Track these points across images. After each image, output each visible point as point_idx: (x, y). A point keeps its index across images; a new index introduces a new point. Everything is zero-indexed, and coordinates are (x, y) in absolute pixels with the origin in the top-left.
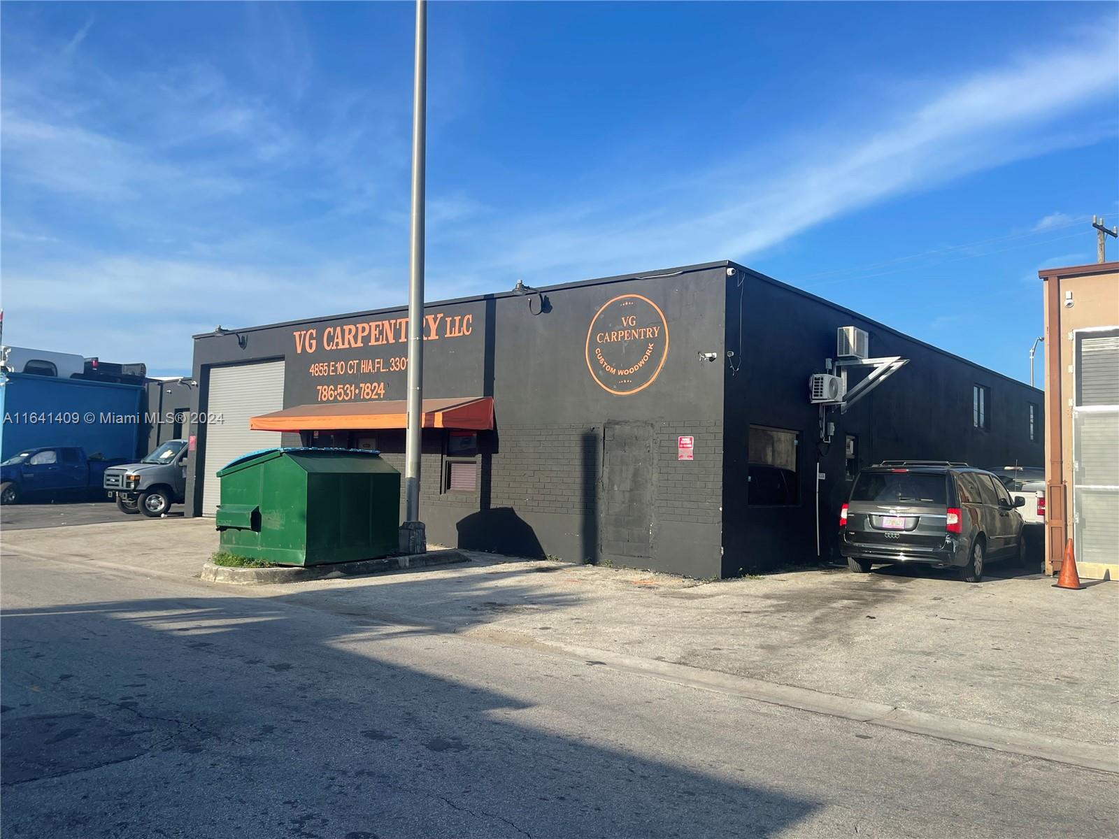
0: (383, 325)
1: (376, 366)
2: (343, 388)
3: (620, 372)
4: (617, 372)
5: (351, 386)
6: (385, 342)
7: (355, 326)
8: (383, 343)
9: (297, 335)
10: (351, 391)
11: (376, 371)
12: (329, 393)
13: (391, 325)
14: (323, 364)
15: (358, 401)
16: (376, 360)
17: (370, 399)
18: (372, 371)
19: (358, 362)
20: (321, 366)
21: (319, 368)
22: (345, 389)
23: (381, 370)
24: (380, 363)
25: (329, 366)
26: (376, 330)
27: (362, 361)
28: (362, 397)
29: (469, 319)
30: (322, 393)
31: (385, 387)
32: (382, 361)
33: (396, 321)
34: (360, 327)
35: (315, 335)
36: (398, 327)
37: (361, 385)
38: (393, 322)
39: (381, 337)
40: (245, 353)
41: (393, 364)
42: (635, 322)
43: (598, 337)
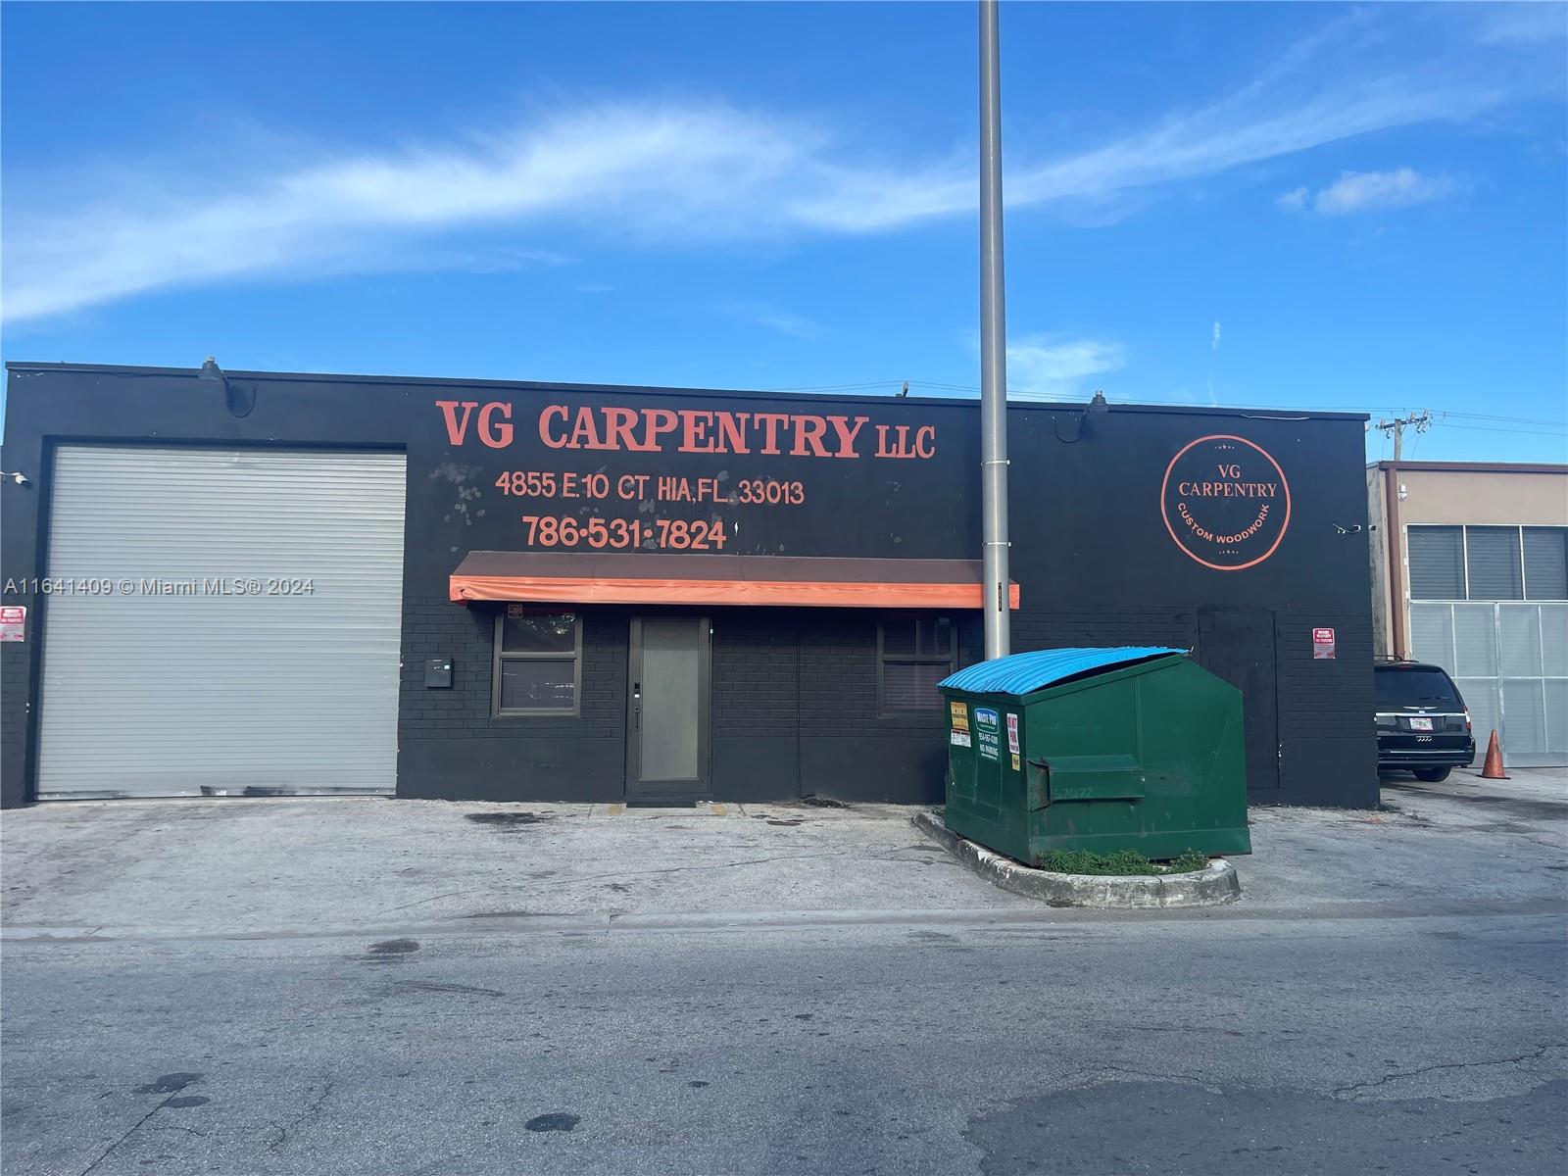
0: (716, 420)
1: (701, 490)
2: (606, 526)
3: (1219, 539)
5: (630, 522)
6: (722, 449)
7: (638, 412)
8: (717, 450)
9: (448, 408)
10: (631, 533)
11: (700, 499)
12: (563, 532)
13: (737, 422)
14: (538, 474)
15: (649, 551)
16: (701, 481)
17: (688, 550)
18: (689, 499)
19: (648, 478)
20: (533, 478)
21: (526, 482)
22: (612, 527)
23: (716, 500)
24: (710, 486)
25: (559, 480)
26: (697, 425)
27: (661, 478)
28: (663, 545)
29: (928, 433)
30: (538, 531)
31: (727, 530)
32: (716, 481)
33: (752, 417)
34: (651, 415)
35: (508, 415)
36: (756, 427)
37: (659, 523)
38: (743, 417)
39: (712, 439)
40: (244, 425)
41: (747, 491)
42: (1238, 473)
43: (1182, 486)
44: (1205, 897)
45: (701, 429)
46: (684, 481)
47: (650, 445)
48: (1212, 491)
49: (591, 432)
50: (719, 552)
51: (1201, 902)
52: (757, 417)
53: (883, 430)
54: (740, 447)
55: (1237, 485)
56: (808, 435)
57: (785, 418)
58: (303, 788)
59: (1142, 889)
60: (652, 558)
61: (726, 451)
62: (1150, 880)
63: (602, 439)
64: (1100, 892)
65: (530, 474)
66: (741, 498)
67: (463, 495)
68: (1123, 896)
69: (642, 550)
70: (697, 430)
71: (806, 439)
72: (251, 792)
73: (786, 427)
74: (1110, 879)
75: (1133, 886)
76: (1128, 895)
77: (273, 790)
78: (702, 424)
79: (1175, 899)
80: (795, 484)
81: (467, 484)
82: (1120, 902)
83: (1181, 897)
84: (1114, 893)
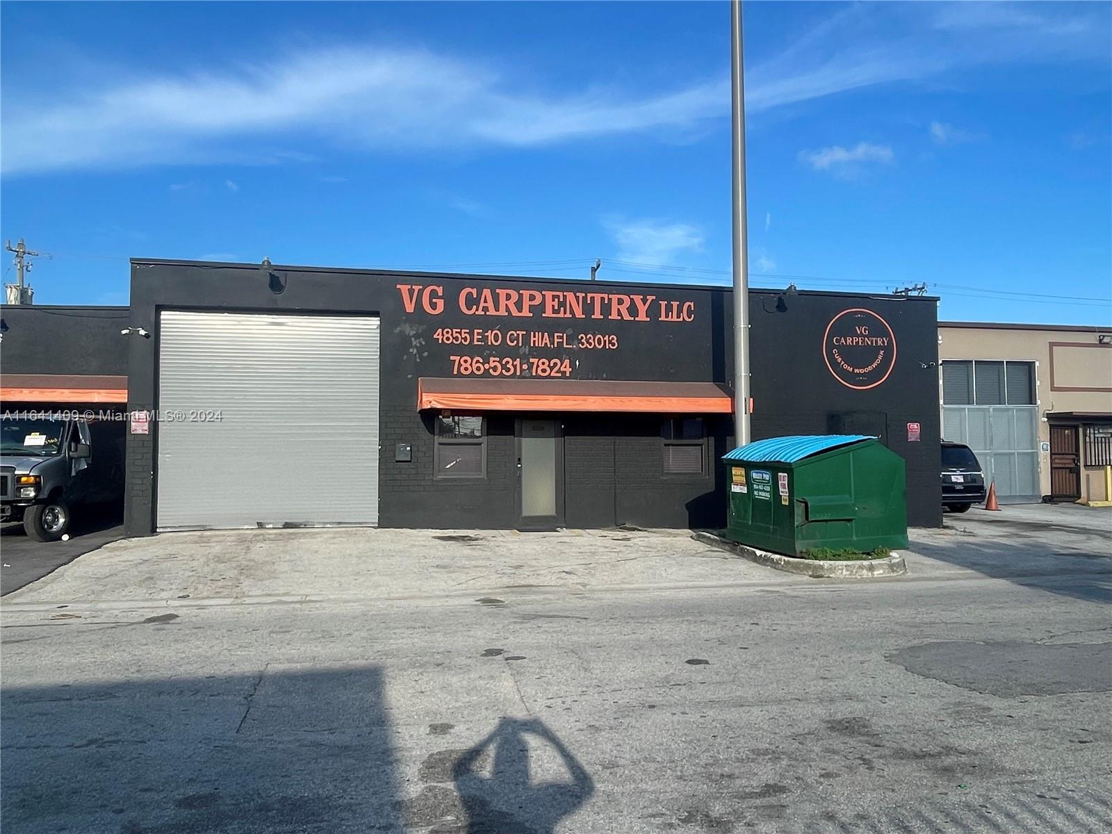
0: (565, 297)
1: (556, 340)
2: (500, 362)
3: (856, 371)
4: (853, 370)
5: (514, 360)
7: (518, 292)
8: (566, 316)
9: (404, 289)
10: (515, 367)
11: (556, 346)
12: (475, 366)
13: (577, 298)
14: (459, 330)
15: (525, 378)
16: (556, 335)
17: (549, 377)
18: (549, 346)
19: (525, 333)
20: (456, 332)
21: (452, 335)
22: (504, 363)
23: (565, 346)
24: (562, 338)
25: (471, 334)
26: (553, 301)
27: (532, 333)
28: (534, 374)
29: (690, 306)
30: (460, 365)
31: (572, 365)
32: (565, 335)
33: (586, 295)
34: (526, 294)
35: (440, 294)
36: (589, 302)
37: (531, 360)
38: (581, 295)
39: (562, 309)
40: (280, 299)
41: (583, 341)
42: (867, 332)
43: (835, 339)
44: (893, 571)
45: (556, 303)
46: (546, 334)
47: (526, 313)
48: (852, 342)
49: (490, 304)
50: (568, 378)
51: (892, 574)
52: (589, 295)
53: (663, 303)
54: (579, 314)
55: (866, 339)
56: (619, 307)
57: (605, 296)
58: (319, 523)
59: (861, 567)
60: (526, 381)
61: (571, 316)
62: (866, 563)
63: (497, 310)
64: (840, 569)
65: (454, 330)
66: (580, 345)
67: (414, 343)
68: (852, 572)
69: (521, 377)
70: (553, 303)
71: (619, 309)
72: (287, 526)
73: (606, 302)
74: (845, 563)
75: (857, 566)
76: (854, 571)
78: (556, 300)
79: (878, 572)
80: (612, 336)
81: (417, 336)
82: (850, 575)
83: (881, 571)
84: (847, 570)
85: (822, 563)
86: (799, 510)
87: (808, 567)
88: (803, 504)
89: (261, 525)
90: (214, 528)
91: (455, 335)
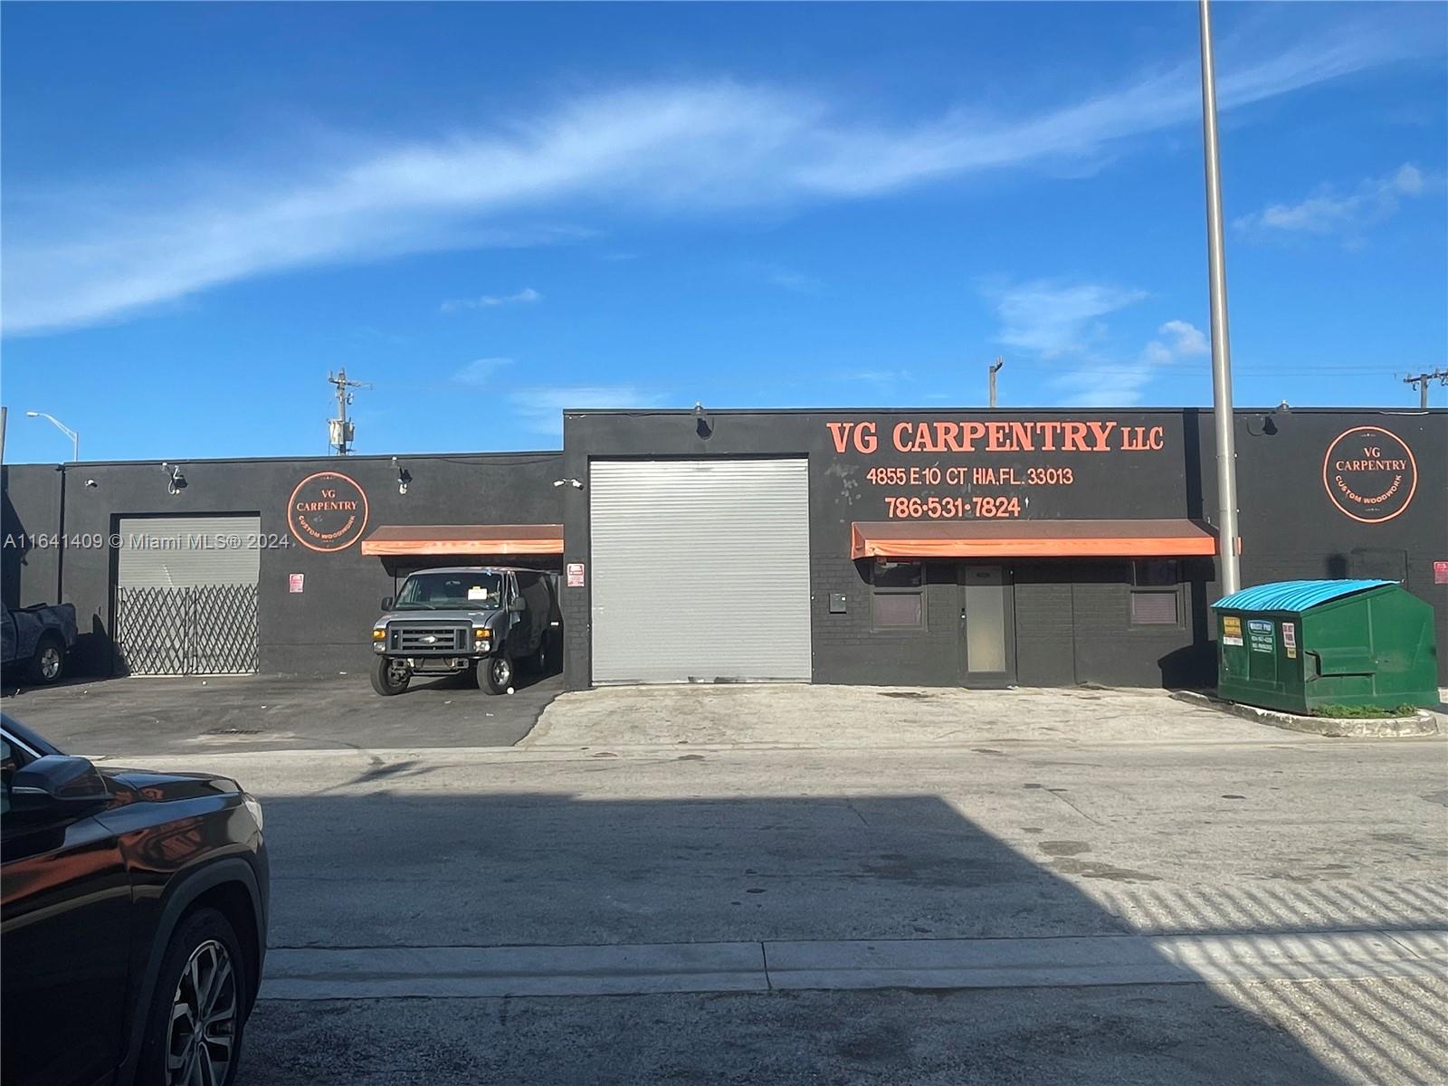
0: (1011, 428)
1: (1002, 477)
2: (940, 503)
3: (1366, 501)
4: (1363, 500)
5: (955, 500)
6: (1015, 448)
7: (958, 425)
8: (1013, 449)
9: (835, 427)
10: (956, 507)
11: (1002, 483)
12: (912, 508)
13: (1025, 429)
14: (894, 470)
15: (967, 519)
16: (1002, 470)
17: (995, 517)
18: (994, 483)
19: (966, 469)
20: (891, 472)
21: (886, 474)
22: (944, 504)
23: (1012, 482)
24: (1009, 473)
25: (907, 473)
26: (998, 432)
27: (975, 470)
28: (978, 515)
29: (1157, 432)
30: (896, 507)
31: (1021, 503)
32: (1012, 470)
33: (1035, 424)
34: (967, 426)
35: (873, 431)
36: (1038, 432)
37: (974, 500)
38: (1029, 425)
39: (1008, 441)
40: (708, 445)
41: (1033, 476)
42: (1379, 454)
43: (1338, 464)
44: (1423, 731)
45: (1001, 435)
46: (990, 470)
47: (967, 447)
48: (1360, 466)
49: (927, 439)
50: (1017, 518)
51: (1421, 734)
52: (1039, 425)
53: (1126, 430)
54: (1028, 447)
55: (1378, 462)
56: (1074, 436)
57: (1058, 425)
58: (751, 678)
59: (1385, 726)
60: (970, 523)
61: (1018, 449)
62: (1389, 721)
63: (935, 445)
64: (1359, 728)
65: (889, 470)
66: (1030, 481)
67: (846, 486)
68: (1373, 730)
69: (963, 518)
70: (998, 435)
71: (1073, 439)
72: (718, 681)
73: (1059, 431)
74: (1365, 721)
75: (1379, 725)
76: (1376, 729)
77: (732, 679)
78: (1001, 431)
79: (1405, 732)
80: (1067, 470)
81: (849, 478)
82: (1371, 734)
83: (1408, 731)
84: (1368, 729)
85: (1337, 721)
86: (1309, 663)
87: (1321, 725)
88: (1314, 657)
89: (692, 680)
90: (645, 682)
91: (889, 475)
